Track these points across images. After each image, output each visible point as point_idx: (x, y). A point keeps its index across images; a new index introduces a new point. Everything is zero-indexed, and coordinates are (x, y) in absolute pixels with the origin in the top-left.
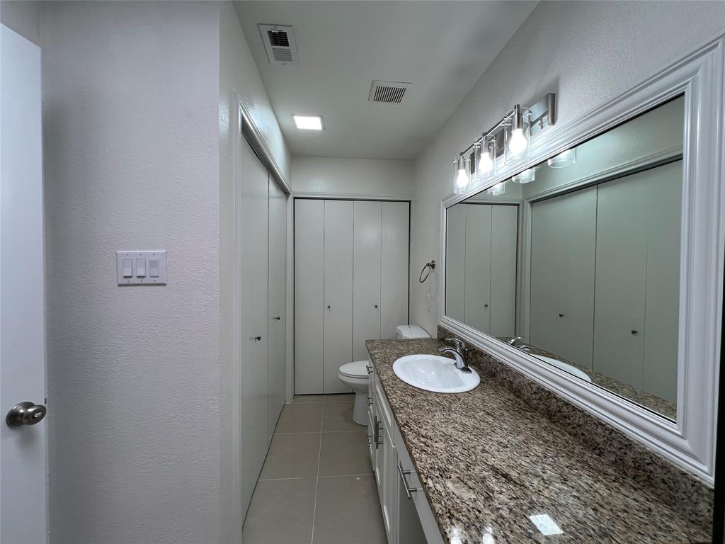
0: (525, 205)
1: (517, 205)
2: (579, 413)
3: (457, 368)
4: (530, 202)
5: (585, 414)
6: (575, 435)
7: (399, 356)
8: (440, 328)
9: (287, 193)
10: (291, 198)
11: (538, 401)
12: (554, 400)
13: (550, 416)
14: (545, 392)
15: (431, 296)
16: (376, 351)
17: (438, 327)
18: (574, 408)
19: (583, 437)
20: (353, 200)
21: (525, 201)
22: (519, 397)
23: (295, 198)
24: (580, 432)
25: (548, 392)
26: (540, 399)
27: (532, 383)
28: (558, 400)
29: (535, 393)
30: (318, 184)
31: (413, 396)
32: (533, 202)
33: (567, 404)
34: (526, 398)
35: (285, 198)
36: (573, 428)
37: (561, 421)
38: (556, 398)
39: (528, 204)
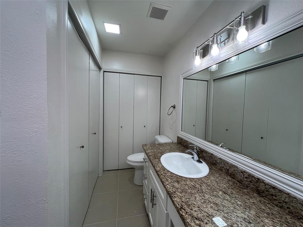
0: (211, 82)
1: (208, 81)
2: (285, 195)
3: (194, 160)
4: (213, 80)
5: (291, 196)
6: (281, 207)
7: (162, 153)
8: (178, 138)
9: (100, 68)
10: (102, 71)
11: (249, 183)
12: (263, 184)
13: (259, 193)
14: (255, 178)
15: (173, 122)
16: (149, 151)
17: (177, 137)
18: (280, 191)
19: (288, 210)
20: (134, 74)
21: (211, 80)
22: (233, 178)
23: (104, 72)
24: (286, 207)
25: (258, 178)
26: (251, 182)
27: (243, 172)
28: (266, 184)
29: (246, 178)
30: (116, 65)
31: (178, 182)
32: (214, 80)
33: (274, 188)
34: (239, 179)
35: (98, 72)
36: (280, 203)
37: (268, 197)
38: (264, 183)
39: (213, 81)
